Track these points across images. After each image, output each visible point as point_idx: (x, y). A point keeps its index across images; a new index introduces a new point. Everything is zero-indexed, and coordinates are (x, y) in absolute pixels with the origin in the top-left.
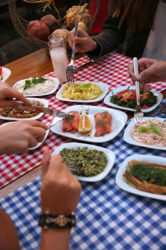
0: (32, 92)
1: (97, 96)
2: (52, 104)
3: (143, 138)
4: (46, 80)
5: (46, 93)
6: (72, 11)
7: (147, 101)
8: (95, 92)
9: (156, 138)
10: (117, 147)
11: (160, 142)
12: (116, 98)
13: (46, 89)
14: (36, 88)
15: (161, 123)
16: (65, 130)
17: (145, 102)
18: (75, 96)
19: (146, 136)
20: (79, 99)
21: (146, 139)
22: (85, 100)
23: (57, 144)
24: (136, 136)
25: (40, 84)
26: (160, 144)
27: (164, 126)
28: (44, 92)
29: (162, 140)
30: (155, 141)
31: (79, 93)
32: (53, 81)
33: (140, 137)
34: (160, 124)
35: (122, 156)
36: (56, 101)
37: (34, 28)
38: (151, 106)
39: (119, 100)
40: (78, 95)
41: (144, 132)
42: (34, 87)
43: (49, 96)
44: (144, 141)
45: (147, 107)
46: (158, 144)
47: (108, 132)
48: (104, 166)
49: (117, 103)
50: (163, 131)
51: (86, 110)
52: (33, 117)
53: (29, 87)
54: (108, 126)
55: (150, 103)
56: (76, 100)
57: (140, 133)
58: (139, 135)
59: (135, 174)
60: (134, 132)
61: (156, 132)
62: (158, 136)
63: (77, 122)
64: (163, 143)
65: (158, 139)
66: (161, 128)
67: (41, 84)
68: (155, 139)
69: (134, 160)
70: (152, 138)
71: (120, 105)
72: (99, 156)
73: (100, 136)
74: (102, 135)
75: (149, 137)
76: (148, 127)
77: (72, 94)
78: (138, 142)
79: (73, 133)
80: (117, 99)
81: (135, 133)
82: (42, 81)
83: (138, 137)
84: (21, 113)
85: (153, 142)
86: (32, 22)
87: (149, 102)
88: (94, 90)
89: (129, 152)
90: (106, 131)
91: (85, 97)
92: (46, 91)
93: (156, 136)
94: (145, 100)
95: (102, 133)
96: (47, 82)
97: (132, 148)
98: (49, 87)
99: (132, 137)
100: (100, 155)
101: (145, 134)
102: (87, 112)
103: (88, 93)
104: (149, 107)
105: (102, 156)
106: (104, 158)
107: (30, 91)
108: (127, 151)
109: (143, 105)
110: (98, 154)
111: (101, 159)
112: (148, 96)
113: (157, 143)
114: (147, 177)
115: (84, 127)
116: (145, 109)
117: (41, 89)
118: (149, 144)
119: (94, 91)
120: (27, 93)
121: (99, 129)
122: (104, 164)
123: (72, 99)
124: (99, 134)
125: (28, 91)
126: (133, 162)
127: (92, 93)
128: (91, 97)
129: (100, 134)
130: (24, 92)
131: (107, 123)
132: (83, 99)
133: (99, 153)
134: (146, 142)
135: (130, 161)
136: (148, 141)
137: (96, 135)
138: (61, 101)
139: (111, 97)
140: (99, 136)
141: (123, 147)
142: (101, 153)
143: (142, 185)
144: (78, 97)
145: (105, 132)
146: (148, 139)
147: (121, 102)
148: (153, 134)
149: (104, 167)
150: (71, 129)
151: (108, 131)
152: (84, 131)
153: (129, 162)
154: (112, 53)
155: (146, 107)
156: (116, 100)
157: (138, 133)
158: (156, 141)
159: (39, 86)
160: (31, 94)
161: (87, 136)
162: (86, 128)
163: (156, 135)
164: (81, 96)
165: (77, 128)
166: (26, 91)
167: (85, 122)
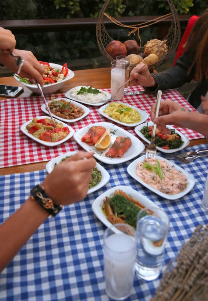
0: (83, 99)
1: (133, 121)
2: (93, 114)
3: (144, 174)
4: (100, 92)
5: (93, 103)
6: (152, 43)
7: (171, 142)
8: (134, 118)
9: (155, 179)
10: (118, 173)
11: (156, 184)
12: (147, 129)
13: (95, 100)
14: (88, 96)
15: (169, 167)
16: (84, 140)
17: (169, 142)
18: (113, 115)
19: (146, 174)
20: (116, 118)
21: (146, 176)
22: (120, 121)
23: (72, 150)
24: (139, 170)
25: (92, 94)
26: (155, 186)
27: (170, 171)
28: (92, 102)
29: (159, 182)
30: (152, 181)
31: (119, 114)
32: (106, 95)
33: (141, 172)
34: (167, 167)
35: (117, 183)
36: (98, 114)
37: (113, 47)
38: (172, 149)
39: (148, 132)
40: (116, 114)
41: (148, 169)
42: (87, 95)
43: (95, 107)
44: (143, 177)
45: (169, 148)
46: (153, 185)
47: (119, 157)
48: (93, 184)
49: (145, 135)
50: (165, 175)
51: (115, 130)
52: (69, 119)
53: (82, 93)
54: (120, 151)
55: (173, 146)
56: (113, 118)
57: (144, 169)
58: (142, 169)
59: (113, 203)
60: (139, 165)
61: (158, 173)
62: (158, 178)
63: (98, 137)
64: (158, 186)
65: (157, 180)
66: (165, 171)
67: (94, 94)
68: (153, 179)
69: (122, 191)
70: (151, 177)
71: (146, 137)
72: (95, 174)
73: (110, 157)
74: (112, 157)
75: (149, 175)
76: (155, 166)
77: (113, 112)
78: (138, 176)
79: (90, 145)
80: (147, 131)
81: (140, 167)
82: (96, 92)
83: (140, 172)
84: (61, 113)
85: (150, 182)
86: (114, 41)
87: (172, 144)
88: (133, 115)
89: (127, 182)
90: (118, 155)
91: (121, 118)
92: (94, 101)
93: (156, 177)
94: (170, 141)
95: (113, 155)
96: (99, 94)
97: (130, 180)
98: (98, 100)
99: (136, 169)
100: (97, 174)
101: (147, 172)
102: (114, 132)
103: (127, 116)
104: (170, 149)
105: (97, 175)
106: (98, 178)
107: (81, 97)
108: (125, 180)
109: (165, 145)
110: (95, 172)
111: (95, 178)
112: (174, 137)
113: (153, 183)
114: (121, 211)
115: (99, 143)
116: (165, 149)
117: (90, 99)
118: (145, 182)
119: (132, 117)
120: (77, 98)
121: (112, 151)
122: (95, 183)
123: (110, 116)
124: (109, 155)
125: (80, 96)
126: (121, 192)
127: (130, 117)
128: (127, 121)
129: (111, 155)
130: (76, 96)
131: (121, 148)
132: (119, 120)
133: (97, 172)
134: (144, 179)
135: (118, 190)
136: (146, 178)
137: (107, 155)
138: (101, 115)
139: (143, 127)
140: (108, 157)
141: (124, 176)
142: (99, 172)
143: (112, 216)
144: (116, 117)
145: (116, 155)
146: (147, 177)
147: (148, 135)
148: (155, 174)
149: (94, 186)
150: (90, 141)
151: (119, 155)
152: (98, 147)
153: (116, 191)
154: (173, 90)
155: (167, 148)
156: (145, 131)
157: (142, 168)
158: (154, 182)
159: (91, 95)
160: (80, 100)
161: (100, 153)
162: (101, 145)
163: (158, 176)
164: (118, 117)
165: (95, 142)
166: (78, 95)
167: (104, 140)
